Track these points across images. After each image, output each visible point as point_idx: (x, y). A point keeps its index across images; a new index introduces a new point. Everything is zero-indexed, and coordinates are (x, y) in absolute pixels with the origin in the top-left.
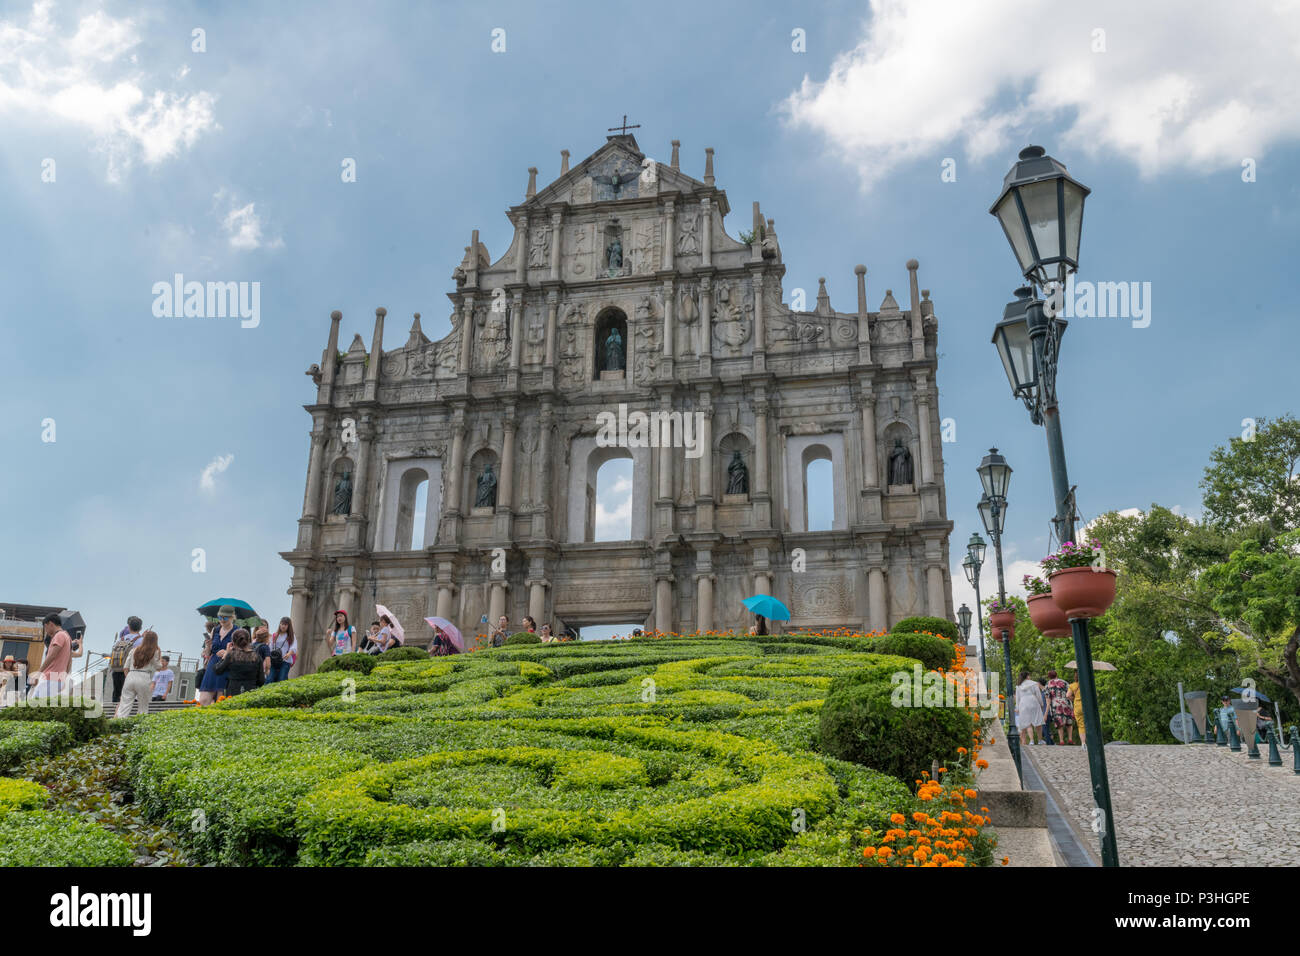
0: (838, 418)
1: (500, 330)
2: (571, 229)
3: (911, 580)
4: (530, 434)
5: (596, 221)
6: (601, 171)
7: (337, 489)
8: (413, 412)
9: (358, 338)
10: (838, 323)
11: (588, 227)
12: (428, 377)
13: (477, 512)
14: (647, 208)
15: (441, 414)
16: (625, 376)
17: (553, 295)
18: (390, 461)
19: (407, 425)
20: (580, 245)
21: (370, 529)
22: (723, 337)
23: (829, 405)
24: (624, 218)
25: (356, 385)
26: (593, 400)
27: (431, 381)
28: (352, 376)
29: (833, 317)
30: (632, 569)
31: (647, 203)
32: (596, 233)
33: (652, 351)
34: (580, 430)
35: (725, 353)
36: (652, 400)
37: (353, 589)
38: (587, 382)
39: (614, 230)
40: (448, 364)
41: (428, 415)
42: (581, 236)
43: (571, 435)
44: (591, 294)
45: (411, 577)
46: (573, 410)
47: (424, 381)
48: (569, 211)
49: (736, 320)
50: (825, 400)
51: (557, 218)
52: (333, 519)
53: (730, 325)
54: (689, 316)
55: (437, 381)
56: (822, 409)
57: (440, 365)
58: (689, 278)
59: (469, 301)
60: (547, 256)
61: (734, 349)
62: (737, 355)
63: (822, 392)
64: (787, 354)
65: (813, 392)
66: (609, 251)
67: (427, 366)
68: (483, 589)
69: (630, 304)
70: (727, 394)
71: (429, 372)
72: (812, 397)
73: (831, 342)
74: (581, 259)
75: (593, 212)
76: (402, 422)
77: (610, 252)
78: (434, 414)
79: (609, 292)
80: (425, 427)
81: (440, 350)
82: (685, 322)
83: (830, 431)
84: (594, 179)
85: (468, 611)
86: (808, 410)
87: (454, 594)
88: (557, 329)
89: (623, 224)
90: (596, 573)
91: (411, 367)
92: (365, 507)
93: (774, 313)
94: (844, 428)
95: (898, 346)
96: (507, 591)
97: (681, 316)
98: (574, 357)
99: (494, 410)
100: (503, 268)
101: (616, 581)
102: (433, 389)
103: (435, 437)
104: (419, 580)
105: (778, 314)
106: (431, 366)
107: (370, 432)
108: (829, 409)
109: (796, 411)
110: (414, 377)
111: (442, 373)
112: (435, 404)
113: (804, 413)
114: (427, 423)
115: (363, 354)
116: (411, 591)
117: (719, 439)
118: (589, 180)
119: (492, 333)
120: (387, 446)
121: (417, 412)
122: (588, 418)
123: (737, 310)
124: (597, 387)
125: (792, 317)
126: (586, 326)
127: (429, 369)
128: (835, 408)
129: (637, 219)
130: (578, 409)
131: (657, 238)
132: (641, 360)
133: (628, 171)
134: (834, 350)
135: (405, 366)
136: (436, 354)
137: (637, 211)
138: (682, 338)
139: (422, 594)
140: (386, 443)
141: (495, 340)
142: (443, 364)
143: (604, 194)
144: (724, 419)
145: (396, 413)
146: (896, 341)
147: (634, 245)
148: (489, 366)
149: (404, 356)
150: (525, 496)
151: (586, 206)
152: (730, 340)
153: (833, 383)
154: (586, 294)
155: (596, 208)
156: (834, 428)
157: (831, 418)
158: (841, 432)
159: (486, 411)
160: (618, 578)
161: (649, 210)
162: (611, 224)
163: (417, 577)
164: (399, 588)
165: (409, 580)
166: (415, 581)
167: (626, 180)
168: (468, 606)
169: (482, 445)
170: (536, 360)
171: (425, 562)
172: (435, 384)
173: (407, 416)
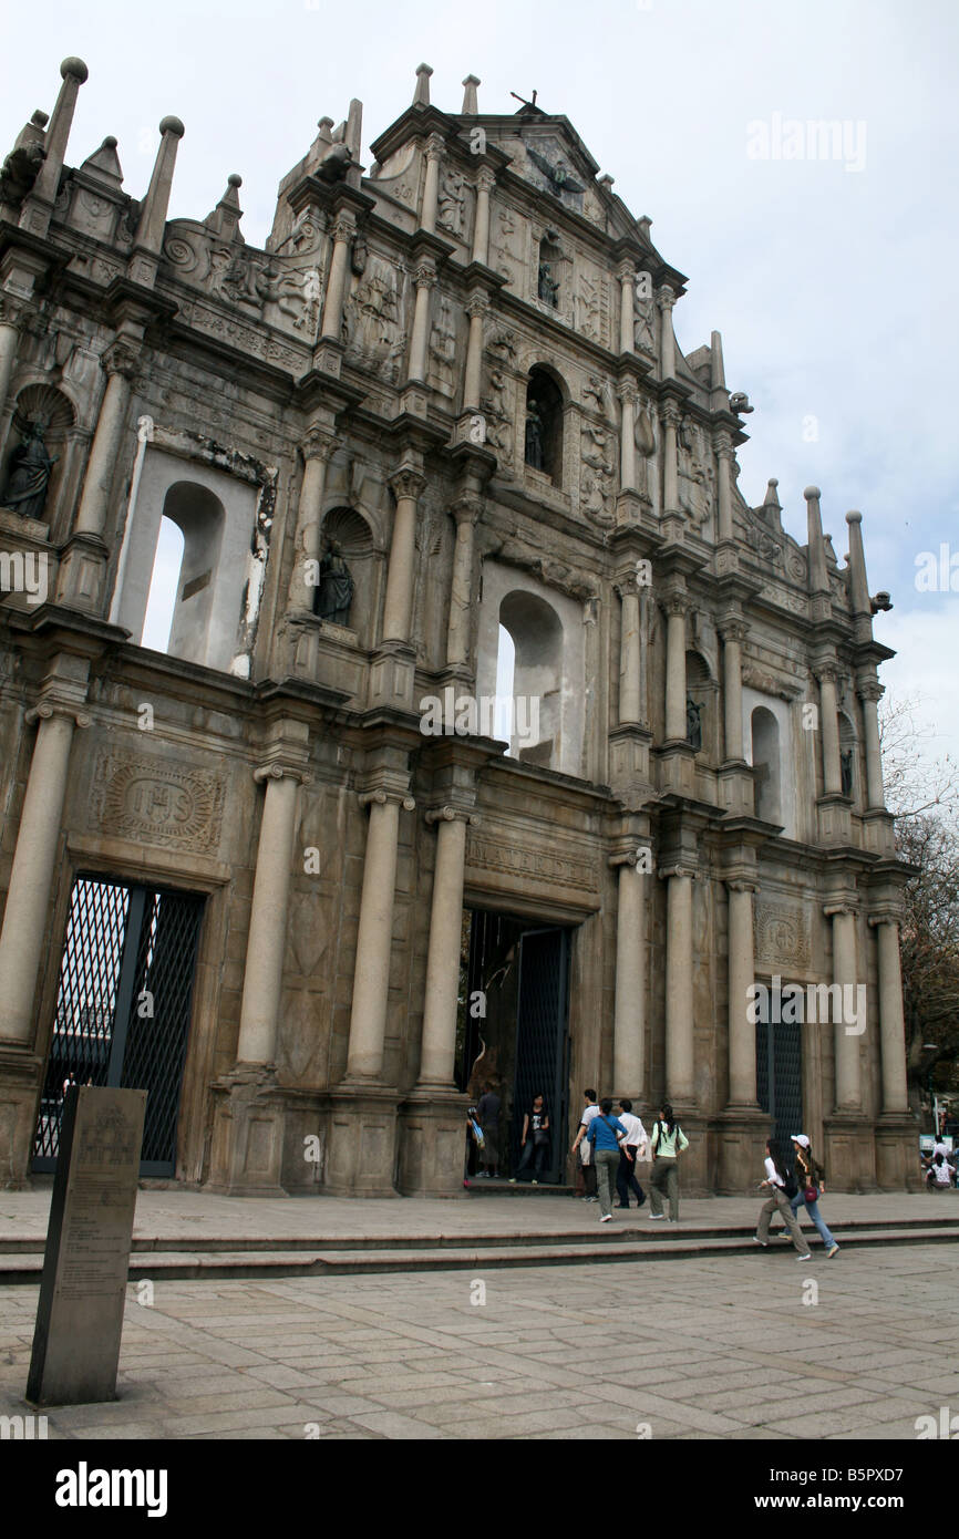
0: (792, 680)
1: (387, 301)
2: (505, 210)
4: (428, 519)
5: (530, 218)
6: (539, 149)
8: (223, 367)
9: (110, 145)
10: (790, 549)
11: (518, 219)
12: (252, 312)
14: (594, 247)
15: (274, 400)
16: (560, 489)
17: (480, 294)
18: (150, 445)
19: (205, 387)
20: (508, 240)
22: (685, 500)
23: (785, 658)
24: (564, 240)
25: (99, 244)
26: (529, 507)
27: (258, 323)
28: (89, 218)
29: (782, 538)
30: (574, 829)
31: (592, 235)
32: (529, 235)
33: (604, 470)
34: (500, 549)
36: (602, 550)
38: (517, 469)
39: (552, 248)
40: (293, 310)
41: (249, 389)
42: (509, 226)
43: (489, 551)
44: (524, 328)
45: (194, 729)
46: (496, 508)
47: (244, 316)
49: (698, 482)
50: (782, 650)
53: (694, 486)
54: (650, 444)
55: (271, 330)
56: (778, 661)
57: (275, 301)
58: (649, 387)
59: (345, 214)
61: (693, 522)
62: (695, 533)
64: (747, 564)
65: (771, 632)
66: (542, 276)
67: (253, 289)
68: (337, 797)
69: (576, 378)
71: (254, 304)
72: (772, 639)
73: (785, 572)
74: (508, 263)
75: (529, 201)
76: (191, 374)
78: (259, 392)
79: (548, 341)
80: (240, 411)
81: (275, 273)
82: (643, 449)
83: (780, 694)
84: (528, 152)
86: (765, 655)
89: (565, 250)
90: (527, 822)
91: (221, 274)
94: (795, 697)
95: (839, 611)
98: (500, 418)
99: (370, 442)
100: (393, 196)
101: (552, 844)
102: (260, 341)
103: (256, 441)
104: (212, 740)
106: (260, 293)
108: (784, 664)
109: (752, 649)
110: (225, 297)
111: (278, 321)
112: (278, 376)
113: (760, 655)
114: (244, 404)
115: (115, 185)
116: (189, 758)
118: (522, 147)
119: (375, 300)
120: (152, 412)
121: (230, 371)
122: (513, 535)
123: (699, 468)
124: (530, 488)
125: (748, 514)
126: (518, 376)
127: (255, 297)
128: (790, 666)
129: (581, 253)
130: (502, 511)
131: (605, 302)
132: (590, 475)
133: (571, 175)
134: (788, 584)
135: (207, 264)
136: (271, 277)
137: (582, 242)
139: (212, 773)
140: (149, 401)
141: (378, 314)
142: (283, 302)
143: (541, 184)
145: (186, 350)
147: (577, 289)
148: (371, 355)
149: (204, 245)
151: (524, 187)
152: (693, 509)
153: (790, 628)
154: (517, 323)
155: (533, 197)
156: (785, 689)
157: (784, 675)
158: (788, 701)
159: (356, 437)
160: (555, 839)
161: (596, 252)
162: (548, 237)
163: (203, 730)
164: (163, 742)
165: (188, 734)
166: (200, 737)
167: (567, 186)
168: (306, 827)
169: (348, 499)
170: (445, 389)
171: (232, 703)
172: (264, 334)
173: (203, 368)
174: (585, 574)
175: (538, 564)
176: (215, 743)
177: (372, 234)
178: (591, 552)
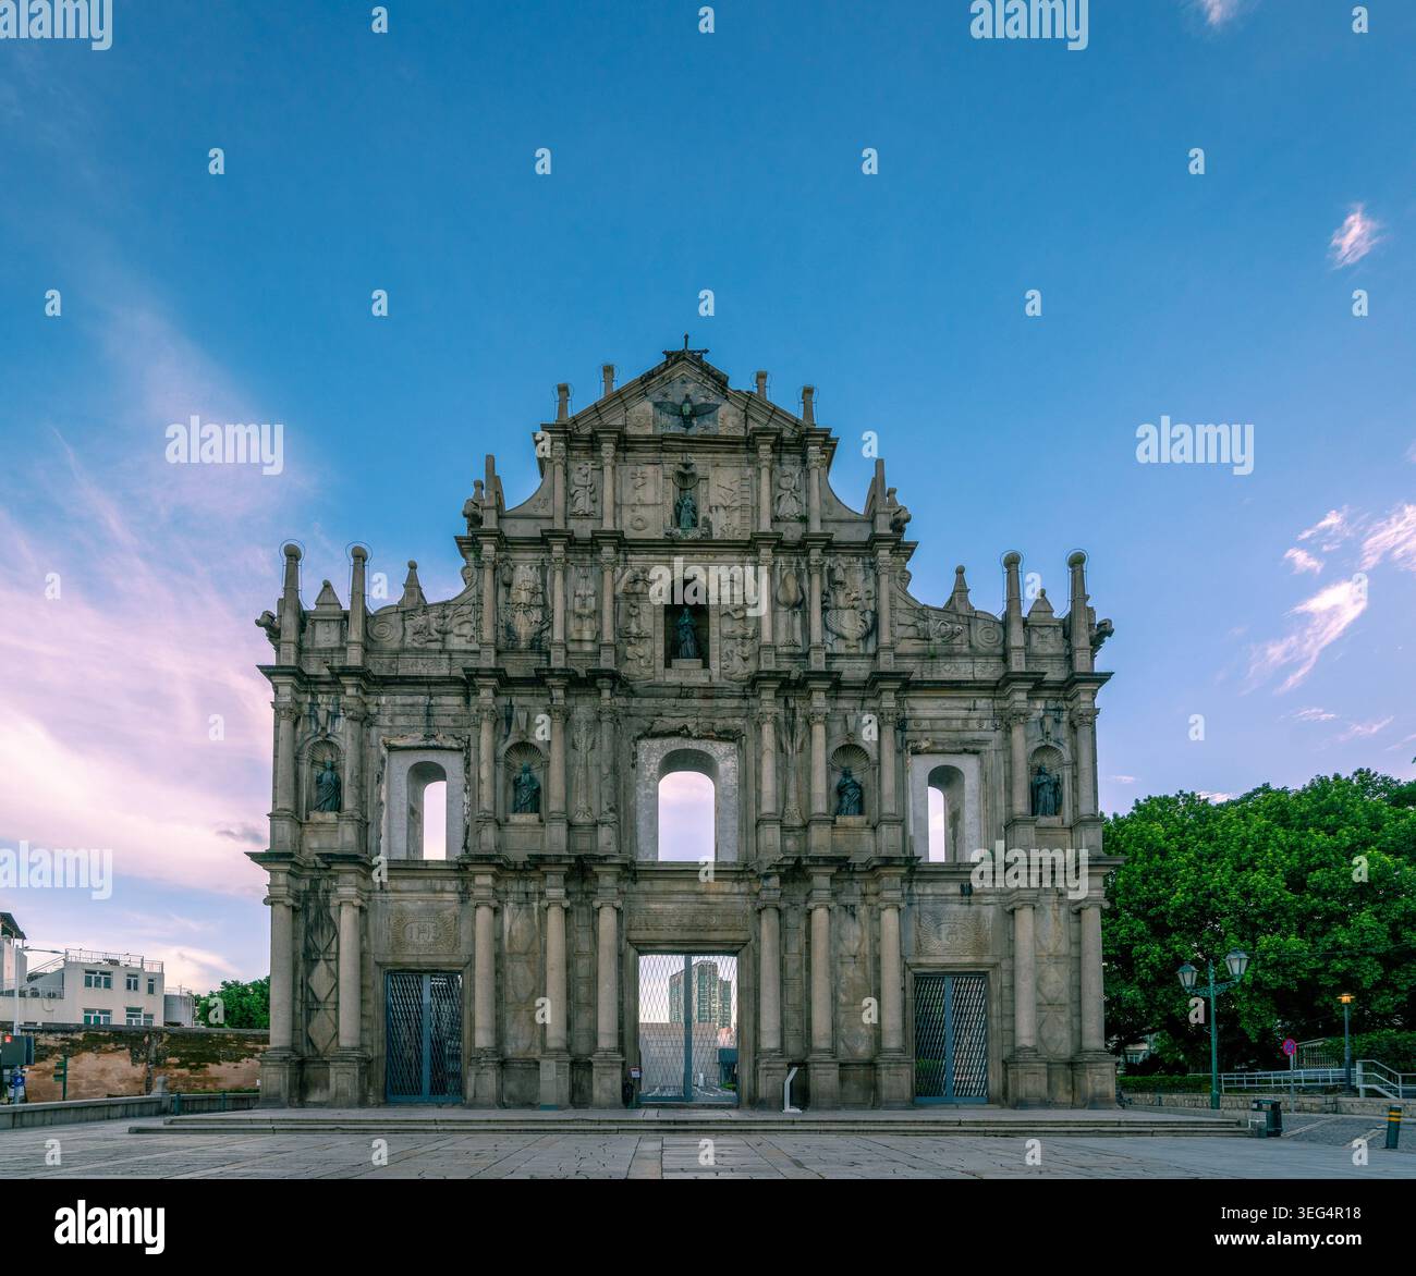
0: (977, 736)
1: (534, 593)
2: (628, 469)
3: (1056, 919)
4: (583, 729)
5: (661, 463)
6: (666, 395)
7: (319, 780)
8: (418, 689)
9: (327, 585)
10: (980, 622)
11: (649, 470)
12: (436, 646)
13: (516, 818)
14: (731, 452)
15: (458, 695)
16: (706, 665)
17: (608, 551)
18: (391, 748)
19: (412, 705)
20: (640, 493)
21: (372, 832)
22: (835, 627)
23: (966, 719)
24: (700, 462)
25: (332, 649)
26: (668, 691)
27: (440, 652)
28: (325, 636)
29: (972, 618)
30: (723, 893)
31: (730, 444)
32: (661, 478)
33: (744, 638)
34: (650, 728)
35: (840, 647)
36: (745, 697)
37: (357, 902)
38: (657, 669)
39: (685, 478)
40: (465, 631)
41: (440, 695)
42: (640, 481)
43: (639, 733)
44: (659, 557)
45: (435, 892)
46: (640, 702)
47: (430, 651)
48: (625, 443)
49: (853, 607)
50: (963, 713)
51: (608, 449)
52: (317, 816)
53: (847, 613)
54: (793, 597)
55: (450, 652)
56: (957, 724)
57: (451, 631)
58: (792, 548)
59: (488, 549)
60: (594, 502)
61: (851, 643)
62: (852, 651)
63: (956, 703)
64: (917, 655)
65: (948, 703)
66: (678, 507)
67: (433, 631)
70: (842, 698)
71: (436, 640)
72: (946, 709)
73: (971, 646)
74: (642, 512)
75: (656, 450)
76: (403, 701)
77: (681, 507)
78: (448, 694)
80: (437, 710)
81: (449, 612)
82: (786, 604)
83: (965, 751)
84: (656, 405)
85: (514, 933)
86: (941, 724)
87: (496, 911)
88: (615, 598)
89: (700, 472)
91: (409, 631)
92: (362, 803)
93: (900, 604)
94: (983, 748)
95: (1051, 656)
96: (567, 911)
97: (781, 598)
98: (639, 637)
99: (532, 695)
100: (532, 511)
102: (445, 663)
103: (452, 724)
104: (445, 895)
105: (905, 606)
106: (439, 632)
107: (360, 709)
108: (967, 726)
109: (925, 724)
110: (416, 645)
111: (455, 643)
112: (452, 681)
113: (936, 727)
114: (440, 705)
115: (336, 609)
116: (436, 907)
117: (832, 749)
118: (647, 406)
119: (524, 597)
120: (384, 731)
121: (425, 689)
122: (661, 715)
123: (854, 595)
124: (672, 678)
125: (922, 612)
127: (438, 636)
128: (973, 724)
129: (718, 465)
130: (646, 702)
131: (746, 495)
132: (729, 648)
133: (703, 400)
134: (974, 654)
135: (401, 630)
136: (444, 618)
137: (716, 455)
138: (782, 626)
140: (381, 727)
141: (529, 607)
142: (456, 631)
143: (672, 426)
144: (837, 728)
145: (394, 689)
146: (1050, 651)
147: (715, 499)
148: (523, 637)
149: (399, 616)
150: (581, 803)
151: (648, 440)
152: (846, 633)
153: (975, 694)
154: (651, 555)
155: (661, 444)
156: (971, 748)
157: (968, 736)
158: (976, 753)
159: (522, 695)
161: (733, 456)
162: (682, 469)
163: (443, 891)
164: (419, 903)
165: (432, 895)
166: (440, 895)
167: (701, 411)
168: (514, 928)
169: (520, 737)
170: (587, 635)
171: (453, 874)
172: (446, 656)
173: (411, 694)
174: (730, 721)
175: (685, 727)
176: (448, 896)
177: (515, 550)
178: (735, 703)
